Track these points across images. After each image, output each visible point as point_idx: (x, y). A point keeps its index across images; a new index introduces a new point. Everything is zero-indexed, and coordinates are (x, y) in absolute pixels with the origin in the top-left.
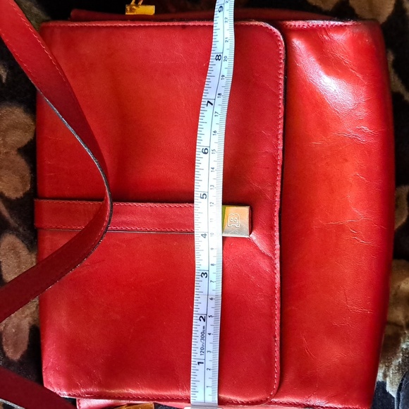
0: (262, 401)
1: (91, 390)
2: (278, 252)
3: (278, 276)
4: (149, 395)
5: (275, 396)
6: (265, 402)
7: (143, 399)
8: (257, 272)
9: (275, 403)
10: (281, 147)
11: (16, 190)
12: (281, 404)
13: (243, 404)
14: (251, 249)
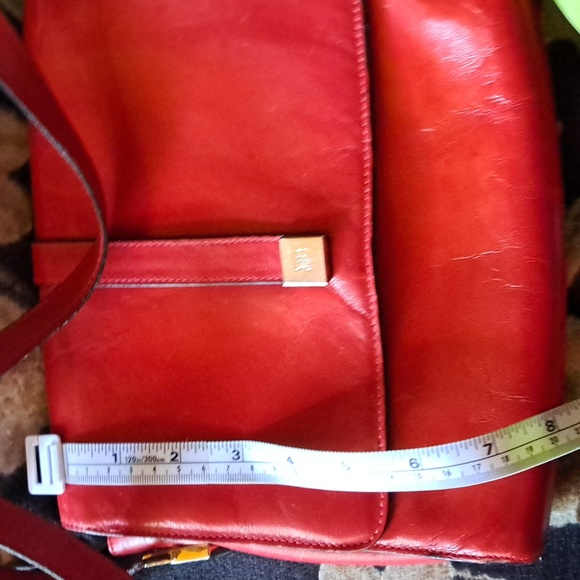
0: (362, 544)
1: (117, 522)
2: (374, 308)
3: (378, 346)
4: (197, 531)
5: (382, 536)
6: (366, 544)
7: (190, 537)
8: (347, 339)
9: (384, 548)
10: (368, 140)
11: (9, 231)
12: (392, 549)
13: (334, 548)
14: (336, 304)
